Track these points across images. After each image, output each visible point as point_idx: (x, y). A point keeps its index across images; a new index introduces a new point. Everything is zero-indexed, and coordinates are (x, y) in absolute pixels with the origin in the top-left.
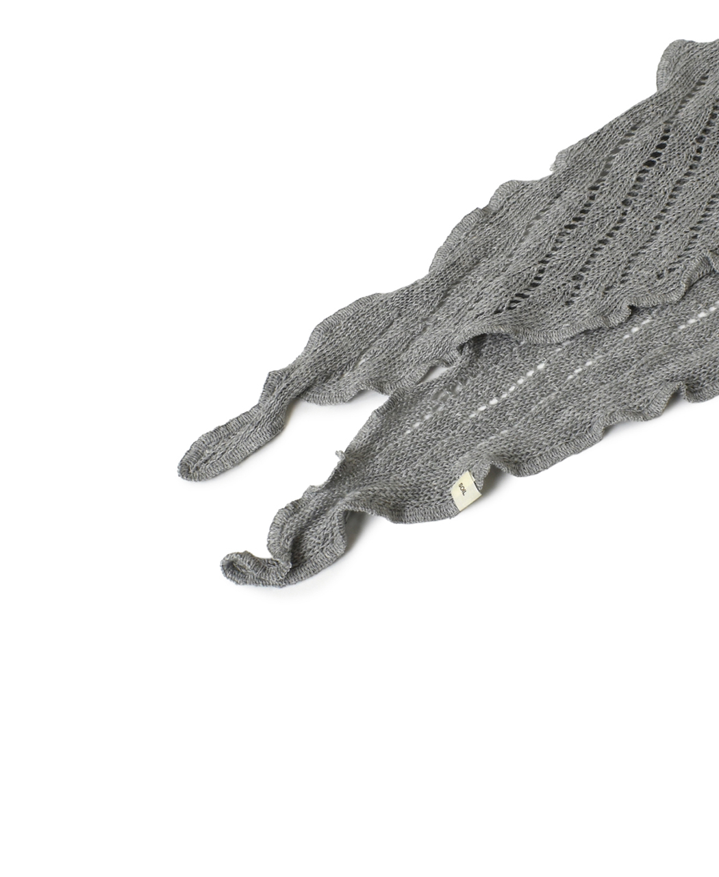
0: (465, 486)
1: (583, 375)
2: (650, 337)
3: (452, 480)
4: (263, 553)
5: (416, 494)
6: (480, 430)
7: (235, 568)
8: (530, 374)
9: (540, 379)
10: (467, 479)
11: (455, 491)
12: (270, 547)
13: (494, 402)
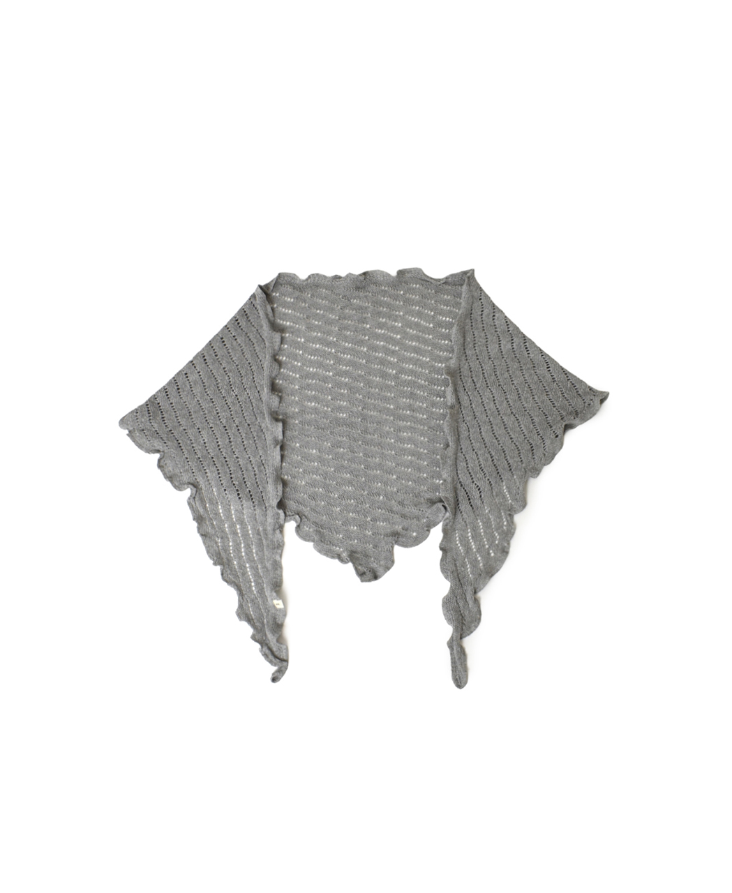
0: (278, 604)
1: (257, 554)
2: (255, 529)
3: (274, 606)
4: (274, 669)
5: (275, 619)
6: (261, 591)
7: (274, 680)
8: (248, 570)
9: (251, 567)
10: (275, 602)
11: (278, 607)
12: (275, 665)
13: (253, 584)
